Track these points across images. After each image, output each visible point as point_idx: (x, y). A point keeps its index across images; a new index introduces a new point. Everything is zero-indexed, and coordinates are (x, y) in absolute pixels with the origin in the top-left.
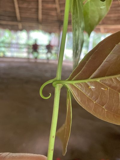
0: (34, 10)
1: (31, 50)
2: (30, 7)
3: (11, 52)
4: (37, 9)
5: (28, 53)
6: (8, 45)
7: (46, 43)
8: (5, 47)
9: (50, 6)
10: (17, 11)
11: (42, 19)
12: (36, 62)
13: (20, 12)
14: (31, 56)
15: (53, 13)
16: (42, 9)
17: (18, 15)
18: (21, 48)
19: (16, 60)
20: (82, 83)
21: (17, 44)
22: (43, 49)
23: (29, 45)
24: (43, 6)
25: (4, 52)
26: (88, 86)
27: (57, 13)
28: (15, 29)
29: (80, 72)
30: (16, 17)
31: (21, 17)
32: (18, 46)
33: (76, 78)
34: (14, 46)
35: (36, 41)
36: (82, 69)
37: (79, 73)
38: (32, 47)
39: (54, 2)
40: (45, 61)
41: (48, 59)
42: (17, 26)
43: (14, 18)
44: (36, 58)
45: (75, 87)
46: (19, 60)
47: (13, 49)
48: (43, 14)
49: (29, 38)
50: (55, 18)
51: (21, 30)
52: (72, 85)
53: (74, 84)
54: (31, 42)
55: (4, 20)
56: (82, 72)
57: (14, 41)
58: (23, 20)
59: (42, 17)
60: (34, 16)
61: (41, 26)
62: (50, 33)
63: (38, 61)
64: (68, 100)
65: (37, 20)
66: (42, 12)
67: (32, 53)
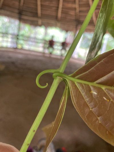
0: (54, 8)
1: (47, 46)
2: (51, 5)
3: (29, 45)
4: (58, 8)
5: (44, 48)
6: (27, 39)
7: (62, 40)
8: (23, 40)
9: (70, 5)
10: (39, 8)
11: (61, 17)
12: (50, 57)
13: (41, 9)
14: (47, 51)
15: (72, 13)
16: (63, 8)
17: (39, 11)
18: (37, 42)
19: (33, 53)
20: (85, 84)
21: (35, 38)
22: (58, 46)
23: (45, 41)
24: (63, 5)
25: (22, 44)
26: (90, 90)
27: (76, 13)
28: (35, 24)
29: (87, 72)
30: (37, 13)
31: (42, 14)
32: (35, 40)
33: (80, 76)
34: (32, 40)
35: (53, 37)
36: (90, 70)
37: (85, 73)
38: (48, 42)
39: (74, 2)
40: (59, 57)
41: (62, 55)
42: (37, 21)
43: (35, 15)
44: (51, 53)
45: (76, 86)
46: (36, 54)
47: (31, 43)
48: (62, 13)
49: (46, 34)
50: (74, 18)
51: (40, 26)
52: (73, 83)
53: (76, 83)
54: (48, 38)
55: (26, 15)
56: (89, 72)
57: (32, 35)
58: (43, 16)
59: (61, 15)
60: (54, 14)
61: (59, 24)
62: (67, 31)
63: (53, 56)
64: (64, 98)
65: (56, 18)
66: (62, 11)
67: (48, 48)
